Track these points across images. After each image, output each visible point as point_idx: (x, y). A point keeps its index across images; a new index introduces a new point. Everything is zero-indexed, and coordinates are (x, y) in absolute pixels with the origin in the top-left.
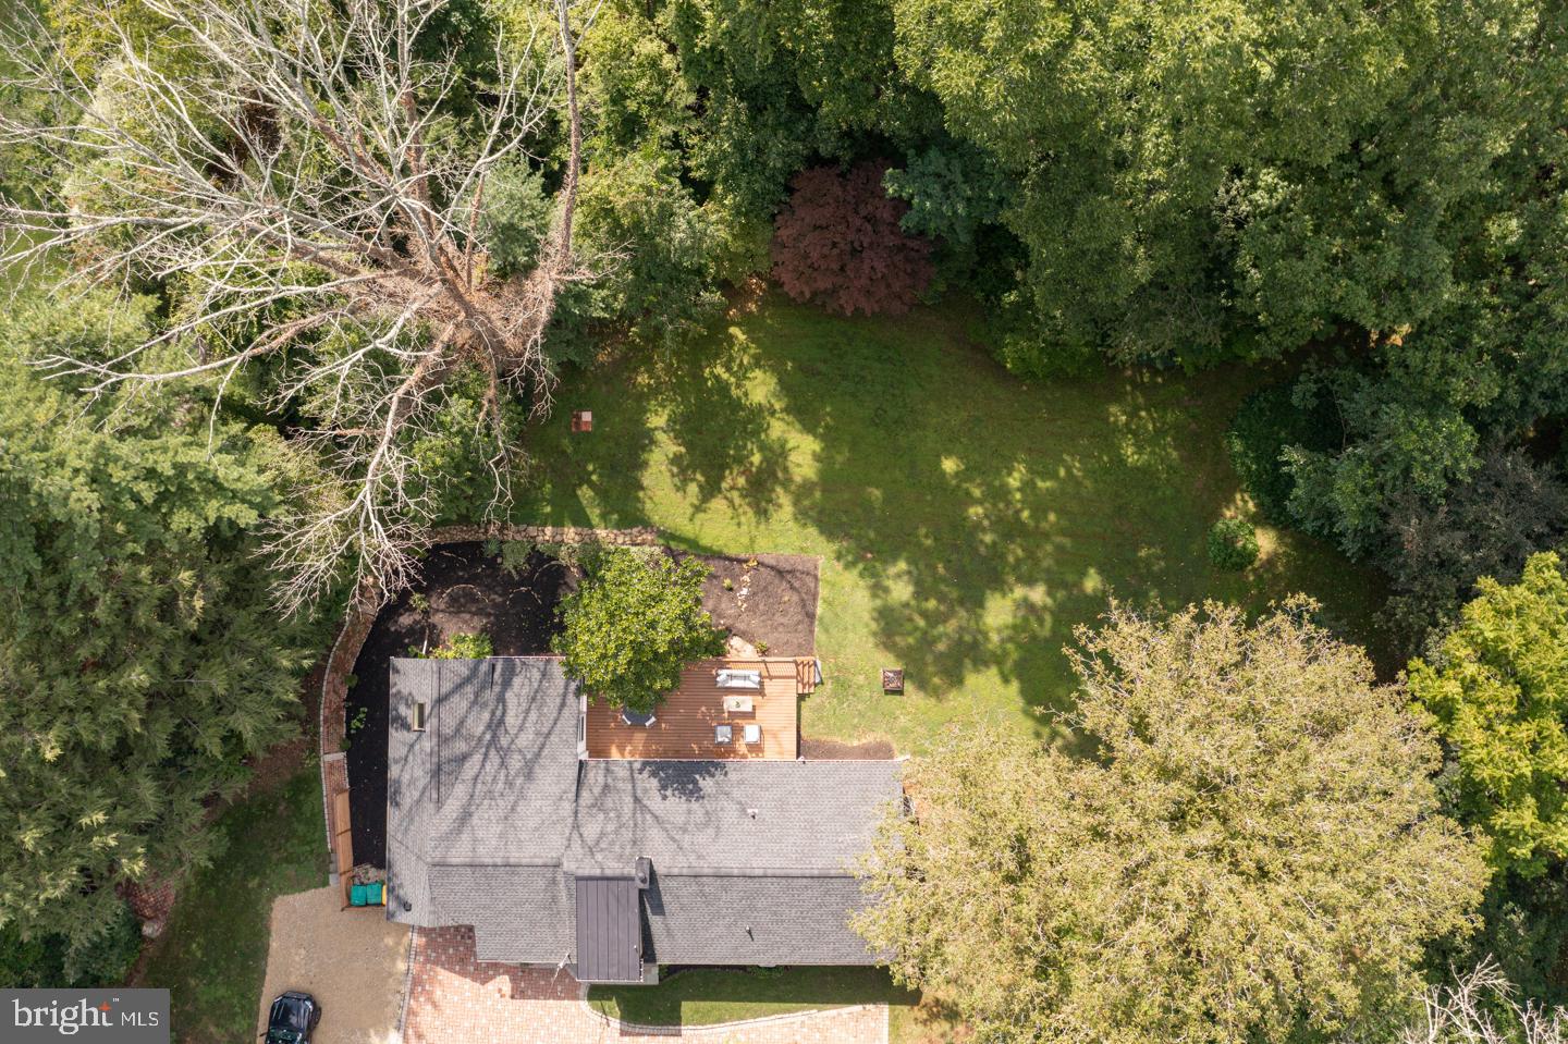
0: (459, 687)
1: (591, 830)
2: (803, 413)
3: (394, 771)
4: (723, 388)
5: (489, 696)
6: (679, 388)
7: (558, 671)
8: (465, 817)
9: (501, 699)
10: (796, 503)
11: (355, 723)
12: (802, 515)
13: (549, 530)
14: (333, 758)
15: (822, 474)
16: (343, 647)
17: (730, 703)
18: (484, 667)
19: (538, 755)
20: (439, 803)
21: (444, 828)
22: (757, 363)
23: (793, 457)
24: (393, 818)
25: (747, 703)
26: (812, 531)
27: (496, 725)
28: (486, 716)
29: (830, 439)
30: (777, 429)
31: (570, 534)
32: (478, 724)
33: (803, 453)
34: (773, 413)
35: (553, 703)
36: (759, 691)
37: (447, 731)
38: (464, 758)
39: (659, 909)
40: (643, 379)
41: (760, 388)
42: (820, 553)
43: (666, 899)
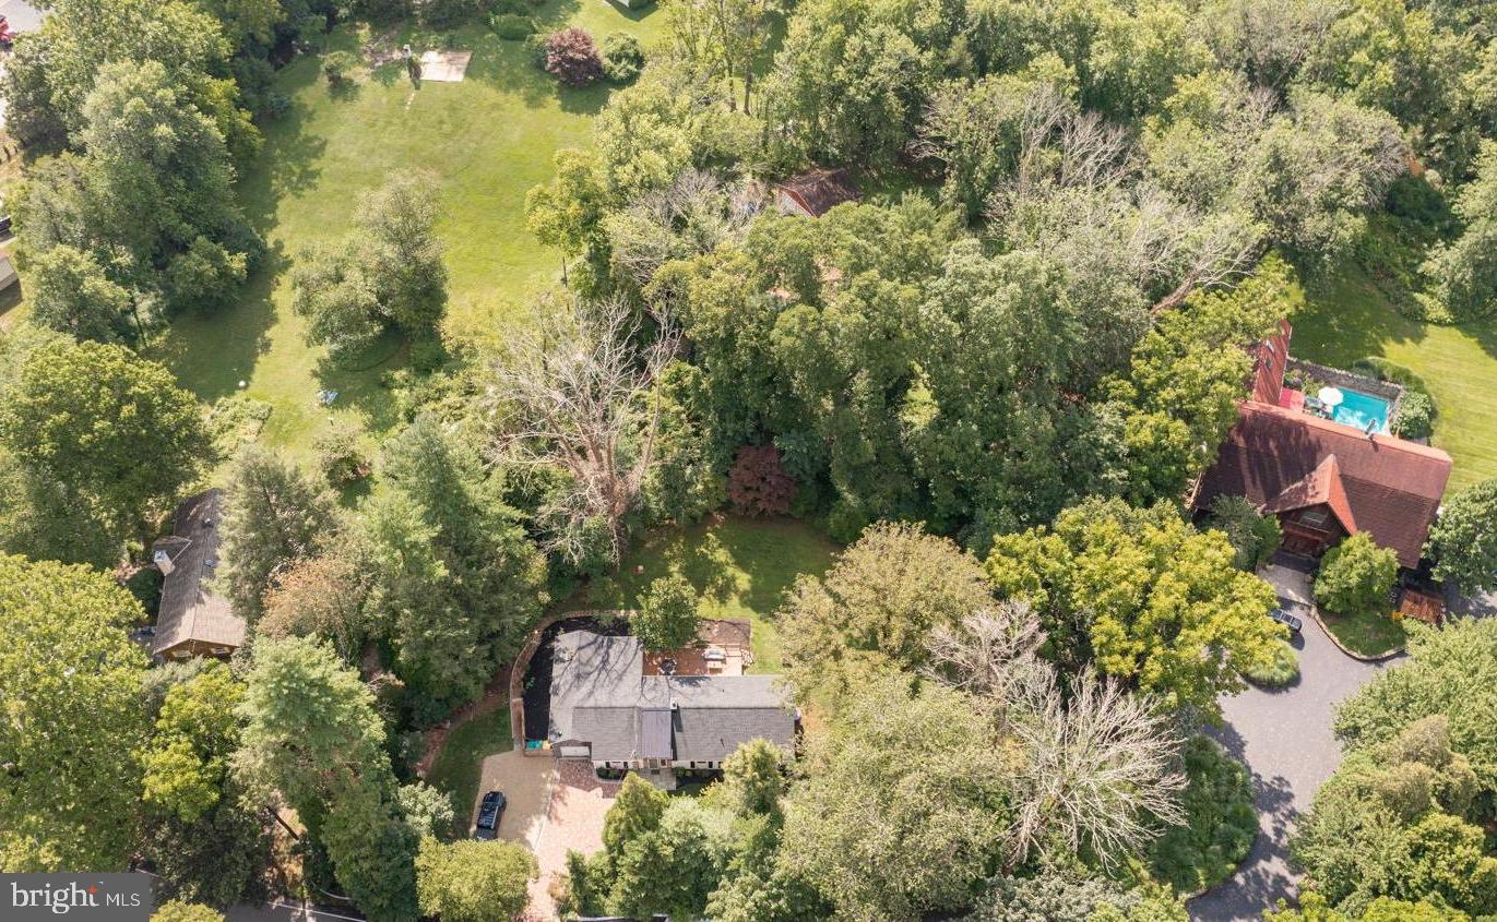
0: (589, 645)
1: (649, 696)
2: (742, 564)
3: (555, 682)
4: (704, 556)
5: (602, 651)
6: (684, 556)
7: (634, 640)
8: (591, 693)
9: (607, 653)
10: (741, 599)
11: (529, 684)
12: (744, 604)
13: (622, 612)
14: (516, 701)
15: (752, 588)
16: (523, 657)
17: (710, 665)
18: (600, 640)
19: (625, 671)
20: (578, 688)
21: (582, 696)
22: (720, 546)
23: (738, 581)
24: (554, 700)
25: (718, 665)
26: (749, 609)
27: (605, 662)
28: (600, 658)
29: (755, 574)
30: (730, 571)
31: (633, 613)
32: (597, 661)
33: (743, 581)
34: (728, 564)
35: (631, 653)
36: (723, 661)
37: (584, 661)
38: (590, 674)
39: (680, 729)
40: (667, 553)
41: (721, 555)
42: (751, 617)
43: (684, 722)
